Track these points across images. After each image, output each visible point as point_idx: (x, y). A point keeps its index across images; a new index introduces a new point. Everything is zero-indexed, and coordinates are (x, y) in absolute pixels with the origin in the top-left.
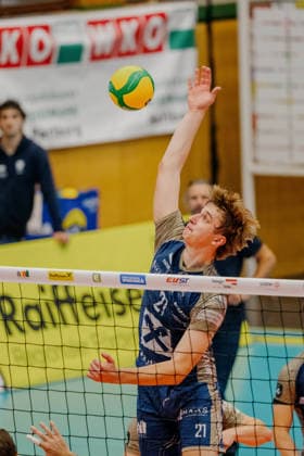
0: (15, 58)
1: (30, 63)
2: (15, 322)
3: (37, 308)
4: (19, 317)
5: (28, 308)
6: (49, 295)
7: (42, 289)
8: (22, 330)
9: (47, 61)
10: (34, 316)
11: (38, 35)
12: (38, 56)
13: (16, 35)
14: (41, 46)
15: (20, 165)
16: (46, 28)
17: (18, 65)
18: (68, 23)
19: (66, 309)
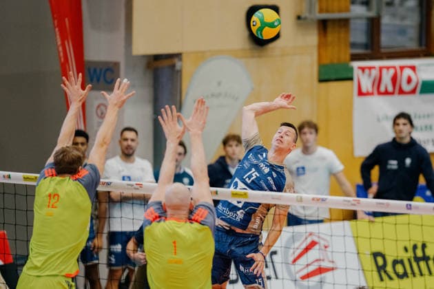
0: (390, 89)
1: (401, 92)
2: (385, 272)
3: (402, 262)
4: (389, 268)
5: (395, 262)
6: (410, 254)
7: (406, 249)
8: (391, 278)
9: (413, 91)
10: (400, 269)
11: (407, 72)
12: (406, 88)
13: (392, 72)
14: (409, 80)
15: (408, 161)
16: (413, 68)
17: (392, 93)
18: (429, 65)
19: (422, 264)
